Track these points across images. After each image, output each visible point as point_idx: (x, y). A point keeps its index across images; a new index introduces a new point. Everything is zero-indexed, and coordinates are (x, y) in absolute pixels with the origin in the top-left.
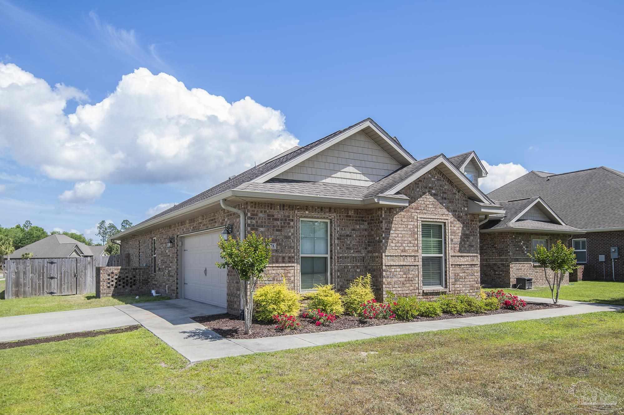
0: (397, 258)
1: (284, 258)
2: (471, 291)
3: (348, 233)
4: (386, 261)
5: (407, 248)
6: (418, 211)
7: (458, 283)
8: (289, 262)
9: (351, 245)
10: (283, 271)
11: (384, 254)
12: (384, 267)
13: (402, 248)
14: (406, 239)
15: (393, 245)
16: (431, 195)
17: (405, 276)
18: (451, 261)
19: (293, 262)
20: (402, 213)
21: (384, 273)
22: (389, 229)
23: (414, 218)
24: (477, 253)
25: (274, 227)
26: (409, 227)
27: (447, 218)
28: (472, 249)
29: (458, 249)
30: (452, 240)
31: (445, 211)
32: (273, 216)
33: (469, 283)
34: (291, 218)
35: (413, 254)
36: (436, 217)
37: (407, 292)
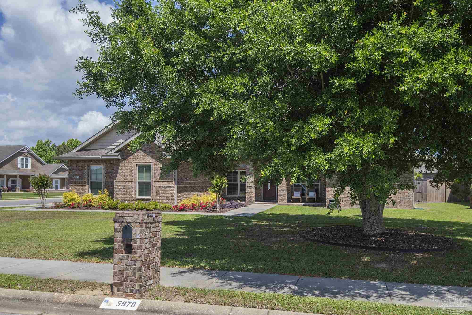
0: (122, 182)
1: (82, 182)
2: (168, 200)
3: (110, 171)
4: (116, 184)
5: (127, 178)
6: (134, 159)
7: (158, 195)
8: (84, 184)
9: (112, 177)
10: (81, 187)
11: (115, 181)
12: (115, 187)
13: (125, 178)
14: (126, 173)
15: (120, 176)
16: (142, 151)
17: (126, 191)
18: (153, 184)
19: (86, 184)
20: (125, 161)
21: (115, 189)
22: (118, 169)
23: (131, 163)
24: (172, 180)
25: (79, 169)
26: (129, 167)
27: (152, 162)
28: (169, 178)
29: (159, 178)
30: (155, 173)
31: (150, 158)
32: (78, 165)
33: (166, 196)
34: (85, 165)
35: (130, 180)
36: (145, 162)
37: (127, 198)
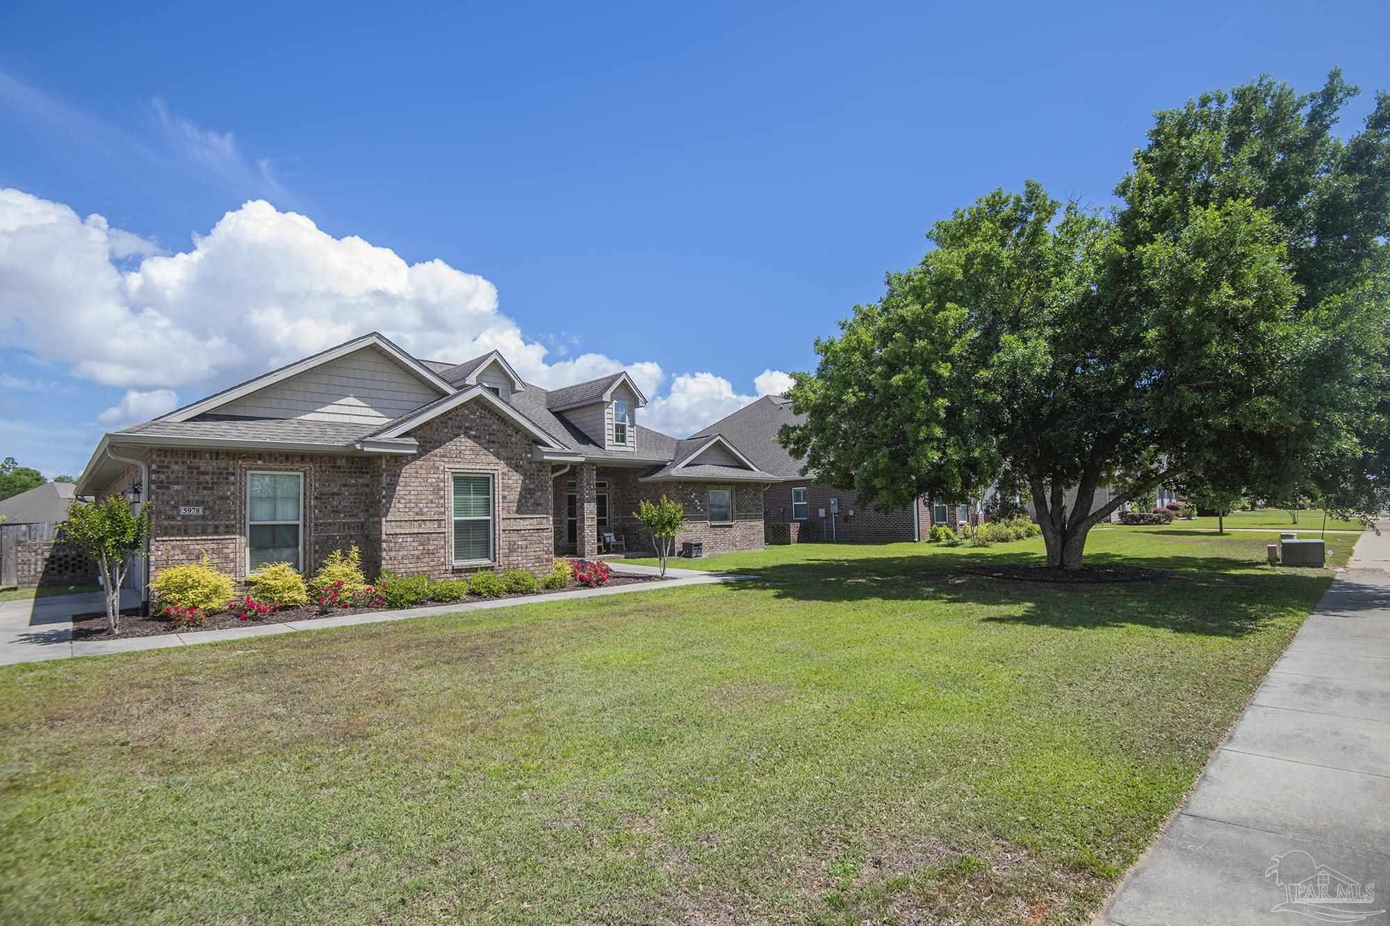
0: (408, 524)
1: (216, 527)
2: (537, 564)
4: (386, 528)
5: (425, 510)
6: (446, 460)
7: (515, 554)
8: (227, 533)
10: (215, 546)
11: (384, 519)
12: (384, 537)
13: (416, 510)
14: (423, 497)
15: (401, 506)
16: (469, 437)
17: (421, 548)
18: (502, 525)
19: (234, 533)
20: (418, 462)
21: (384, 545)
22: (392, 486)
23: (438, 468)
24: (548, 513)
25: (199, 483)
26: (429, 480)
27: (496, 468)
28: (540, 508)
29: (515, 508)
30: (504, 497)
31: (492, 458)
32: (198, 468)
33: (534, 554)
34: (231, 470)
35: (436, 517)
36: (478, 467)
37: (425, 569)
